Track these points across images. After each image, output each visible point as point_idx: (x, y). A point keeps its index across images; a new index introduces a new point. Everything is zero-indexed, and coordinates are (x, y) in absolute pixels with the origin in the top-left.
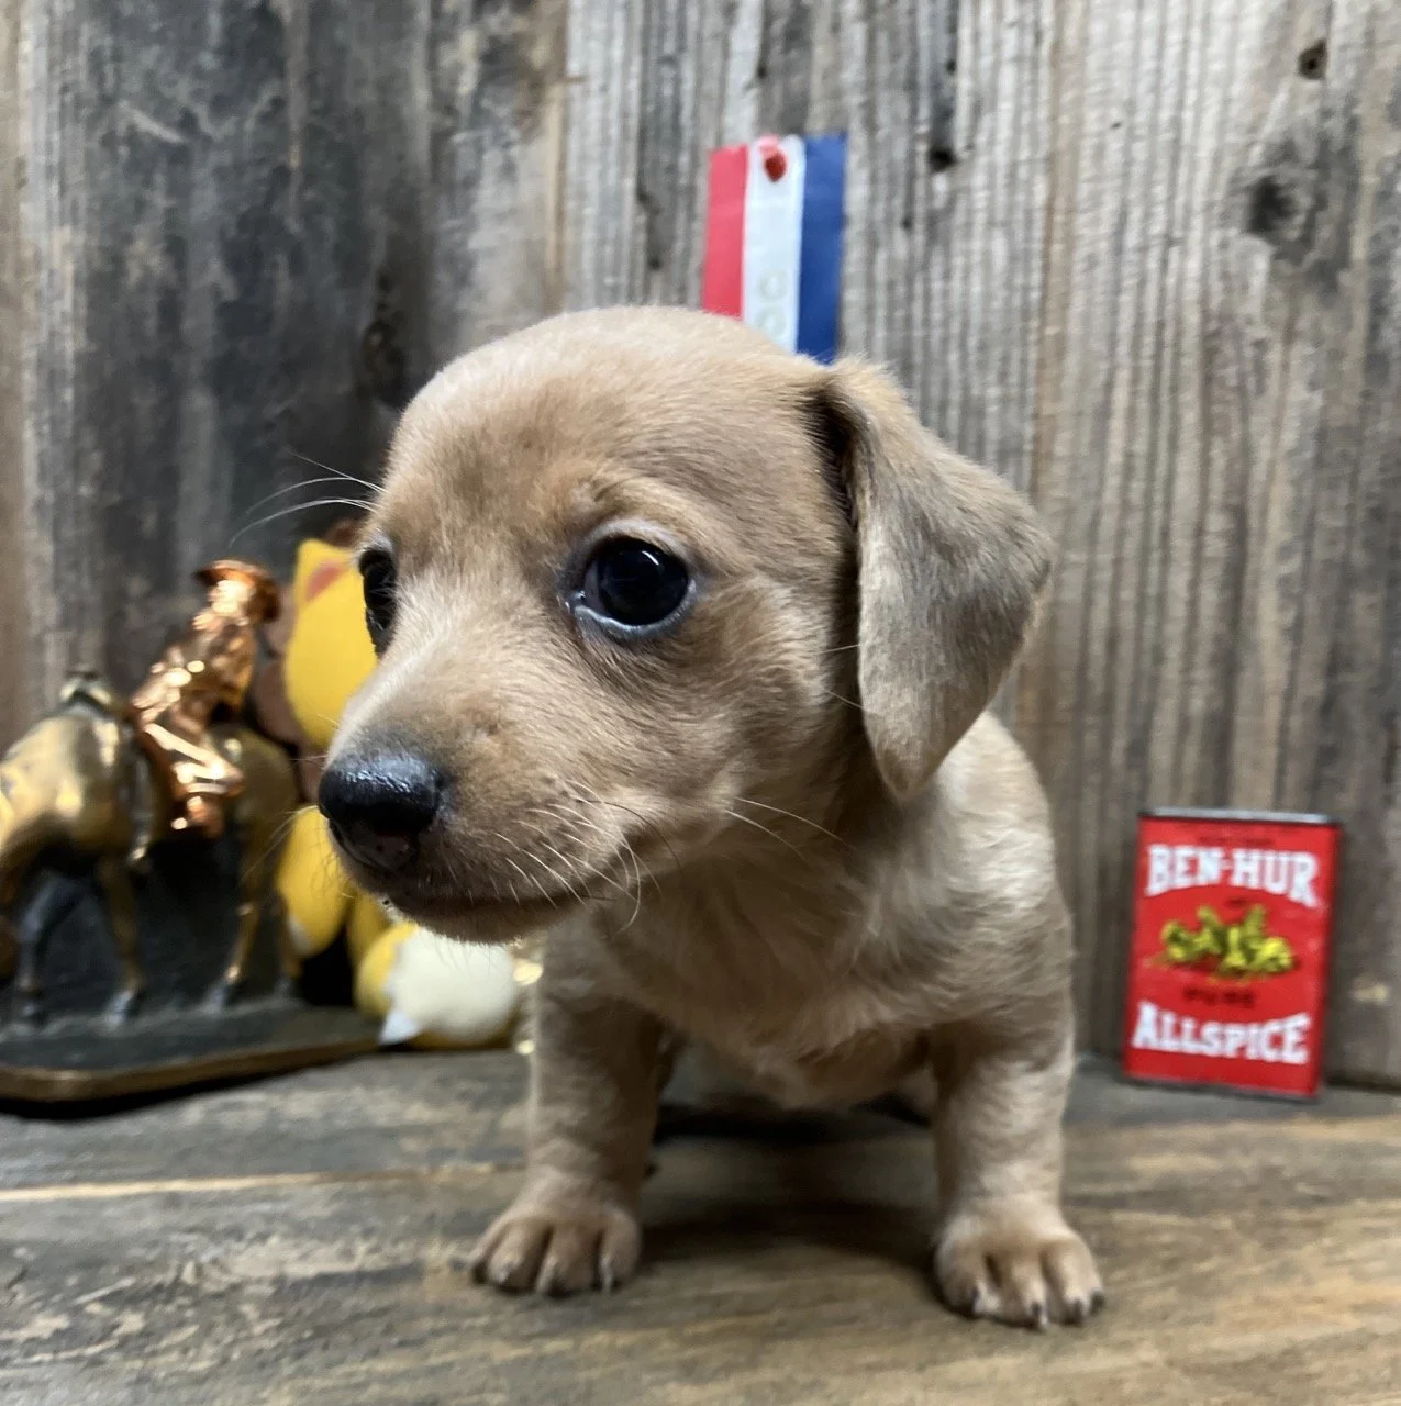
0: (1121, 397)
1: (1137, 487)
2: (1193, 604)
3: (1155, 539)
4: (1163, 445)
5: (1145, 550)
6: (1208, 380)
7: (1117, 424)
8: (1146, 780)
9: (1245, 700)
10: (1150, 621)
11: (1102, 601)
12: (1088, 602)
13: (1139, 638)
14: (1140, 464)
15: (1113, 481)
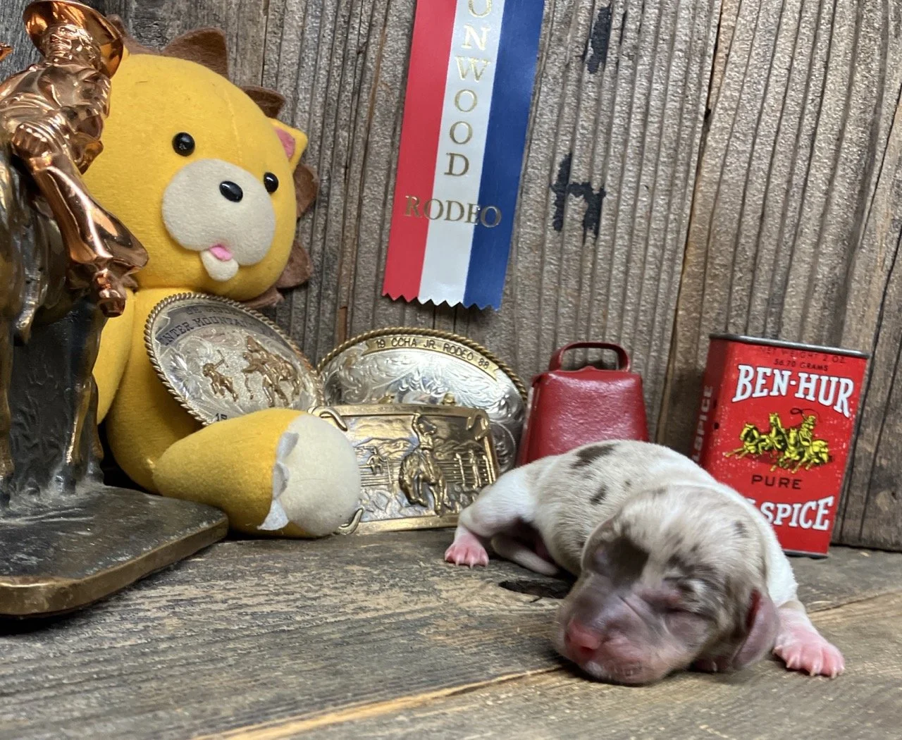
0: (789, 20)
1: (795, 95)
2: (828, 194)
3: (804, 140)
4: (819, 64)
5: (796, 147)
6: (858, 19)
7: (784, 43)
8: (779, 324)
9: (859, 270)
10: (794, 204)
11: (758, 183)
12: (747, 181)
13: (784, 216)
14: (798, 78)
15: (776, 89)
